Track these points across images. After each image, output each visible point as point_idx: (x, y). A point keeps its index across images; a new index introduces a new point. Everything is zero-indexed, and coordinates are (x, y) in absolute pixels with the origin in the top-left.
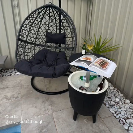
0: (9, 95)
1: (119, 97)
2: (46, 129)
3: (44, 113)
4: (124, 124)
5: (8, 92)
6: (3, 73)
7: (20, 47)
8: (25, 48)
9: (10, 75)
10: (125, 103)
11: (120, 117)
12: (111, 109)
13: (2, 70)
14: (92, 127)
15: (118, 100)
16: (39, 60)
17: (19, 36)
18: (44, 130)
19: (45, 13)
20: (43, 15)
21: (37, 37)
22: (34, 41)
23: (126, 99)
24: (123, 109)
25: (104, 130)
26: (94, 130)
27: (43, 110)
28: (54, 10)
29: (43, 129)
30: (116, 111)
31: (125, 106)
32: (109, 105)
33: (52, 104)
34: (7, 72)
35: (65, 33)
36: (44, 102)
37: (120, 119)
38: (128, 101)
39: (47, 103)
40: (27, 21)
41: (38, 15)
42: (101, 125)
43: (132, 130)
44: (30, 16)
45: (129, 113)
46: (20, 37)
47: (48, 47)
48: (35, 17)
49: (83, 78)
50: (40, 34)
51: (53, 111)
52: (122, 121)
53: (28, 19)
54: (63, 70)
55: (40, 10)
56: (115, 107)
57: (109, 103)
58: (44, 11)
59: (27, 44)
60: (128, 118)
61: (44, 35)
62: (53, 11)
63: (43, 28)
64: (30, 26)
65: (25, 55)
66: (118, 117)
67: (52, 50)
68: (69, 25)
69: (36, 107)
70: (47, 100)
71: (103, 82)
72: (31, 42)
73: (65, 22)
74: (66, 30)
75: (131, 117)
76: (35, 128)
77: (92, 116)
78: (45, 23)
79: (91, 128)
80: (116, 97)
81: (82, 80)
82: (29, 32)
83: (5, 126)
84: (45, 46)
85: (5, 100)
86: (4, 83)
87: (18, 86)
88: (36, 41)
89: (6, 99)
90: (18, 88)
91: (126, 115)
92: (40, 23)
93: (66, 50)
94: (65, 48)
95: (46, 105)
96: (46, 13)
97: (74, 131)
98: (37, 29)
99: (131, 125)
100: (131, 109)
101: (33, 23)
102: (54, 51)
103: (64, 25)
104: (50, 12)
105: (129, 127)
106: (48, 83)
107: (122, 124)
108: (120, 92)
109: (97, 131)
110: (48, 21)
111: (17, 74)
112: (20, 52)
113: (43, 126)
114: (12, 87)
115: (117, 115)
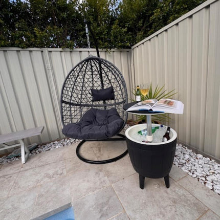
0: (51, 172)
1: (188, 153)
2: (107, 206)
3: (101, 187)
4: (205, 183)
5: (49, 169)
6: (39, 149)
7: (65, 110)
8: (70, 111)
9: (49, 150)
10: (197, 158)
12: (183, 168)
13: (38, 145)
14: (167, 193)
15: (187, 156)
16: (88, 121)
17: (62, 97)
18: (106, 208)
19: (86, 68)
20: (85, 72)
21: (81, 97)
22: (80, 101)
23: (196, 154)
24: (197, 166)
25: (184, 195)
26: (171, 196)
27: (98, 183)
28: (96, 63)
29: (104, 207)
30: (190, 169)
31: (198, 162)
32: (179, 164)
33: (108, 174)
34: (44, 147)
35: (112, 87)
36: (97, 173)
37: (199, 178)
38: (200, 156)
39: (102, 174)
40: (68, 79)
41: (80, 71)
42: (177, 189)
43: (218, 188)
44: (71, 74)
45: (206, 169)
46: (64, 99)
47: (96, 106)
48: (77, 74)
49: (143, 133)
50: (84, 93)
51: (112, 182)
52: (202, 180)
53: (69, 77)
54: (117, 126)
55: (81, 66)
56: (187, 164)
57: (178, 161)
58: (85, 65)
59: (72, 106)
60: (207, 175)
61: (90, 93)
62: (96, 65)
63: (86, 85)
64: (73, 86)
65: (71, 119)
66: (195, 176)
67: (100, 108)
68: (115, 76)
69: (88, 181)
70: (101, 171)
71: (168, 132)
72: (76, 103)
73: (110, 74)
74: (112, 84)
75: (211, 174)
76: (93, 206)
77: (163, 178)
78: (88, 79)
79: (165, 195)
80: (184, 154)
82: (72, 92)
83: (52, 211)
84: (92, 106)
85: (46, 179)
86: (42, 160)
87: (61, 160)
88: (81, 102)
89: (48, 177)
90: (61, 162)
91: (203, 172)
92: (82, 80)
93: (117, 106)
94: (115, 104)
95: (101, 176)
96: (88, 68)
97: (145, 203)
98: (81, 88)
99: (215, 183)
100: (207, 164)
101: (75, 81)
103: (110, 78)
104: (92, 66)
105: (212, 186)
106: (97, 152)
107: (203, 183)
108: (186, 148)
109: (175, 197)
110: (91, 77)
111: (57, 147)
112: (66, 115)
113: (102, 203)
114: (54, 163)
115: (193, 173)
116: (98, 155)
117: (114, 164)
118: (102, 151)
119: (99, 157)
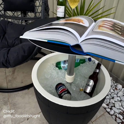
10: (116, 89)
11: (115, 112)
23: (116, 83)
31: (117, 93)
37: (116, 116)
47: (10, 17)
49: (62, 65)
52: (119, 118)
66: (112, 112)
67: (16, 22)
81: (60, 68)
84: (4, 16)
91: (121, 108)
102: (20, 23)
116: (10, 78)
117: (26, 94)
118: (16, 74)
119: (10, 81)
